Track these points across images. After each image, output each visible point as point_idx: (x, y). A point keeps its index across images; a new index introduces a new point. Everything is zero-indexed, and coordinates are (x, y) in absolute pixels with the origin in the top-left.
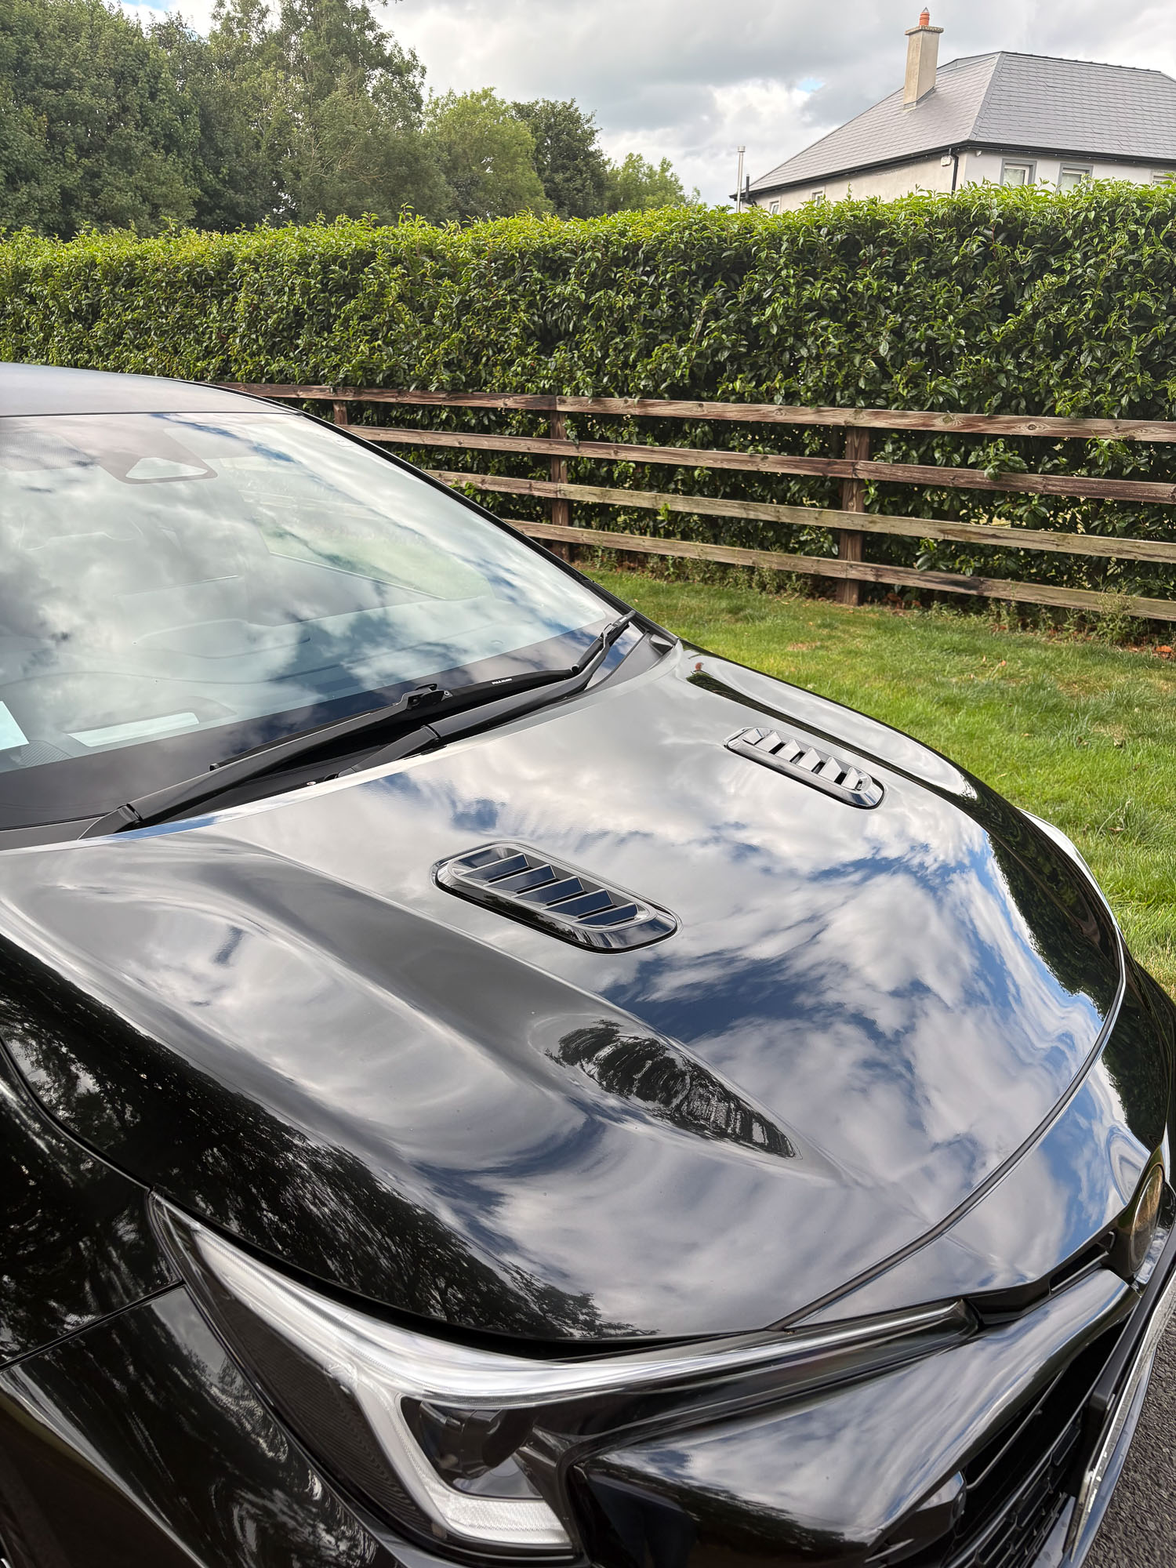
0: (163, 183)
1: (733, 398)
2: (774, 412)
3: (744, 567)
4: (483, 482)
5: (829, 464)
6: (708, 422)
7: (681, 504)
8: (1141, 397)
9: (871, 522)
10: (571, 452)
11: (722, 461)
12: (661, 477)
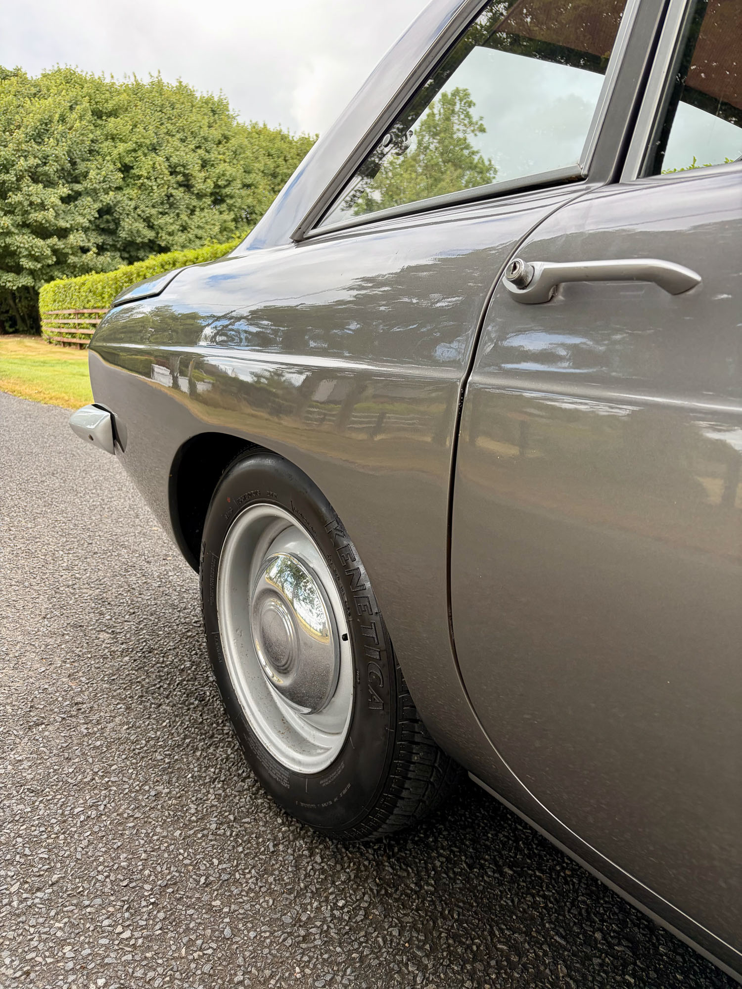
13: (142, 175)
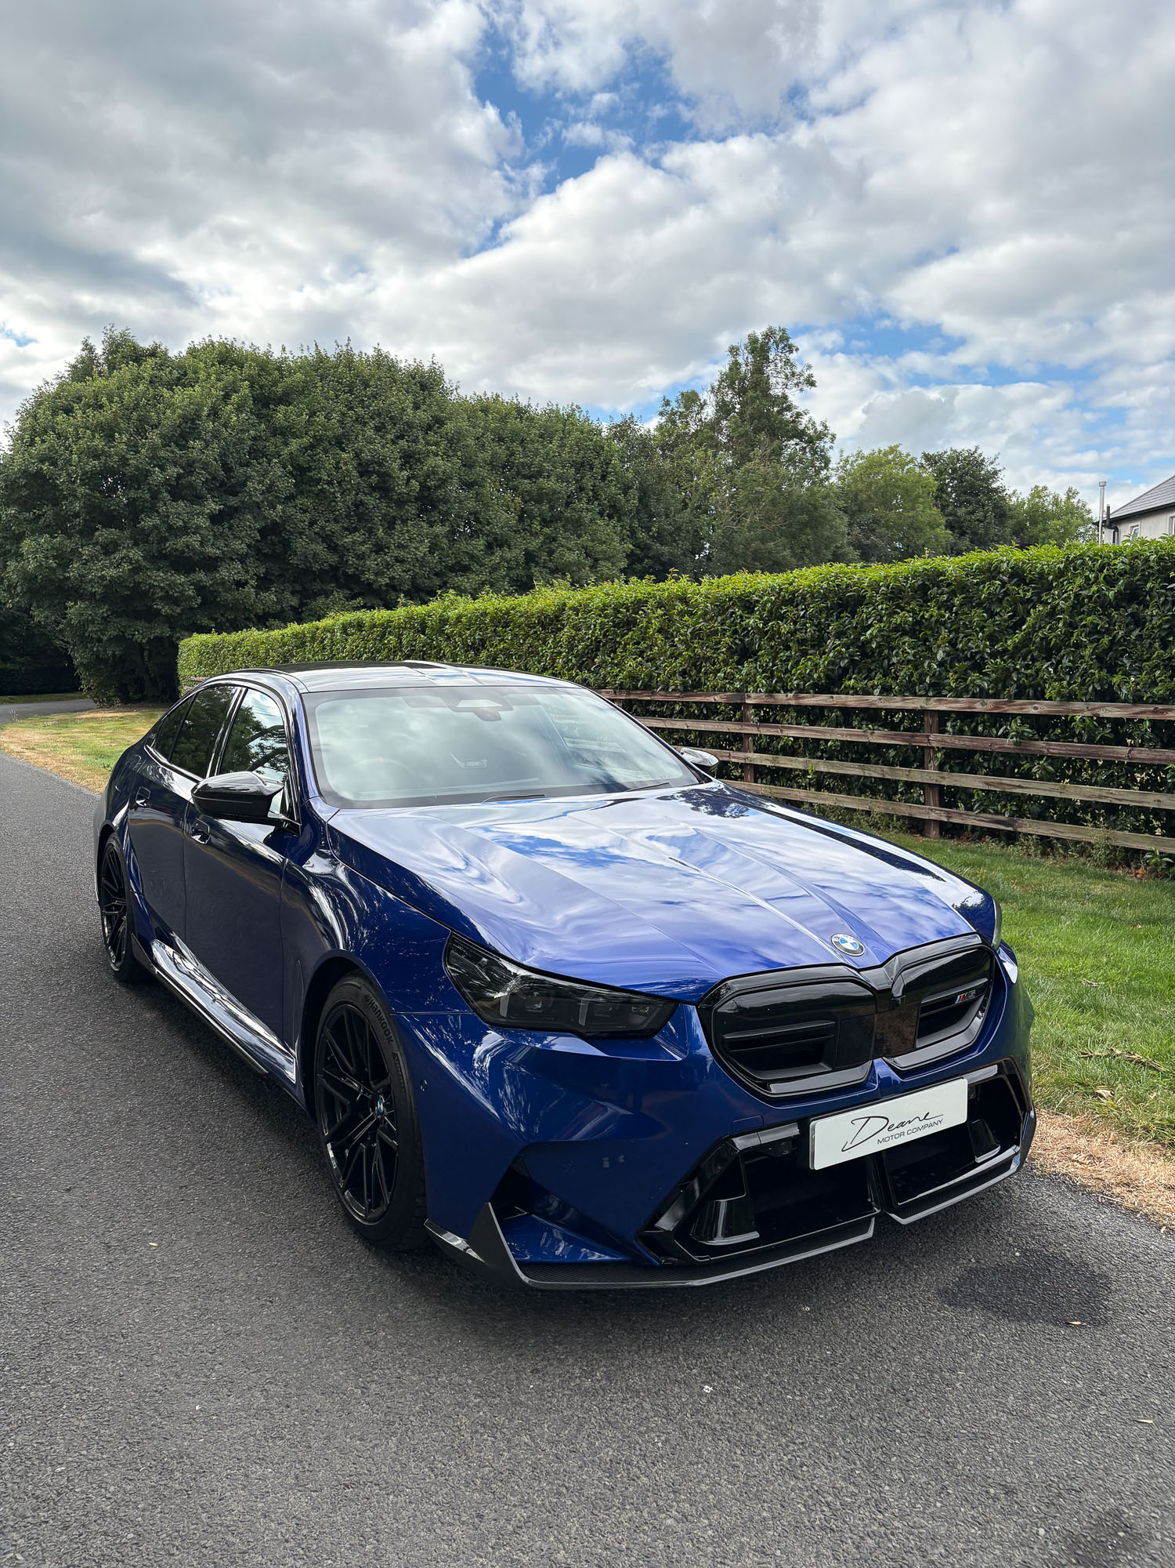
0: (605, 542)
1: (851, 692)
2: (875, 700)
3: (863, 811)
5: (912, 736)
6: (840, 709)
7: (823, 766)
8: (1101, 686)
9: (942, 777)
10: (754, 731)
11: (847, 735)
12: (813, 748)
13: (320, 478)
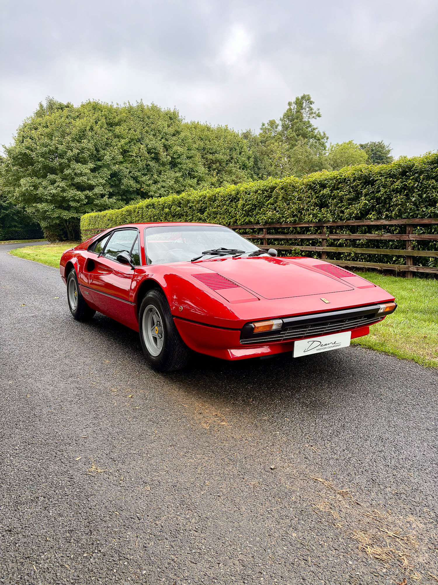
2: (383, 222)
4: (302, 248)
5: (401, 236)
6: (366, 226)
7: (359, 251)
9: (414, 253)
11: (369, 237)
12: (353, 243)
